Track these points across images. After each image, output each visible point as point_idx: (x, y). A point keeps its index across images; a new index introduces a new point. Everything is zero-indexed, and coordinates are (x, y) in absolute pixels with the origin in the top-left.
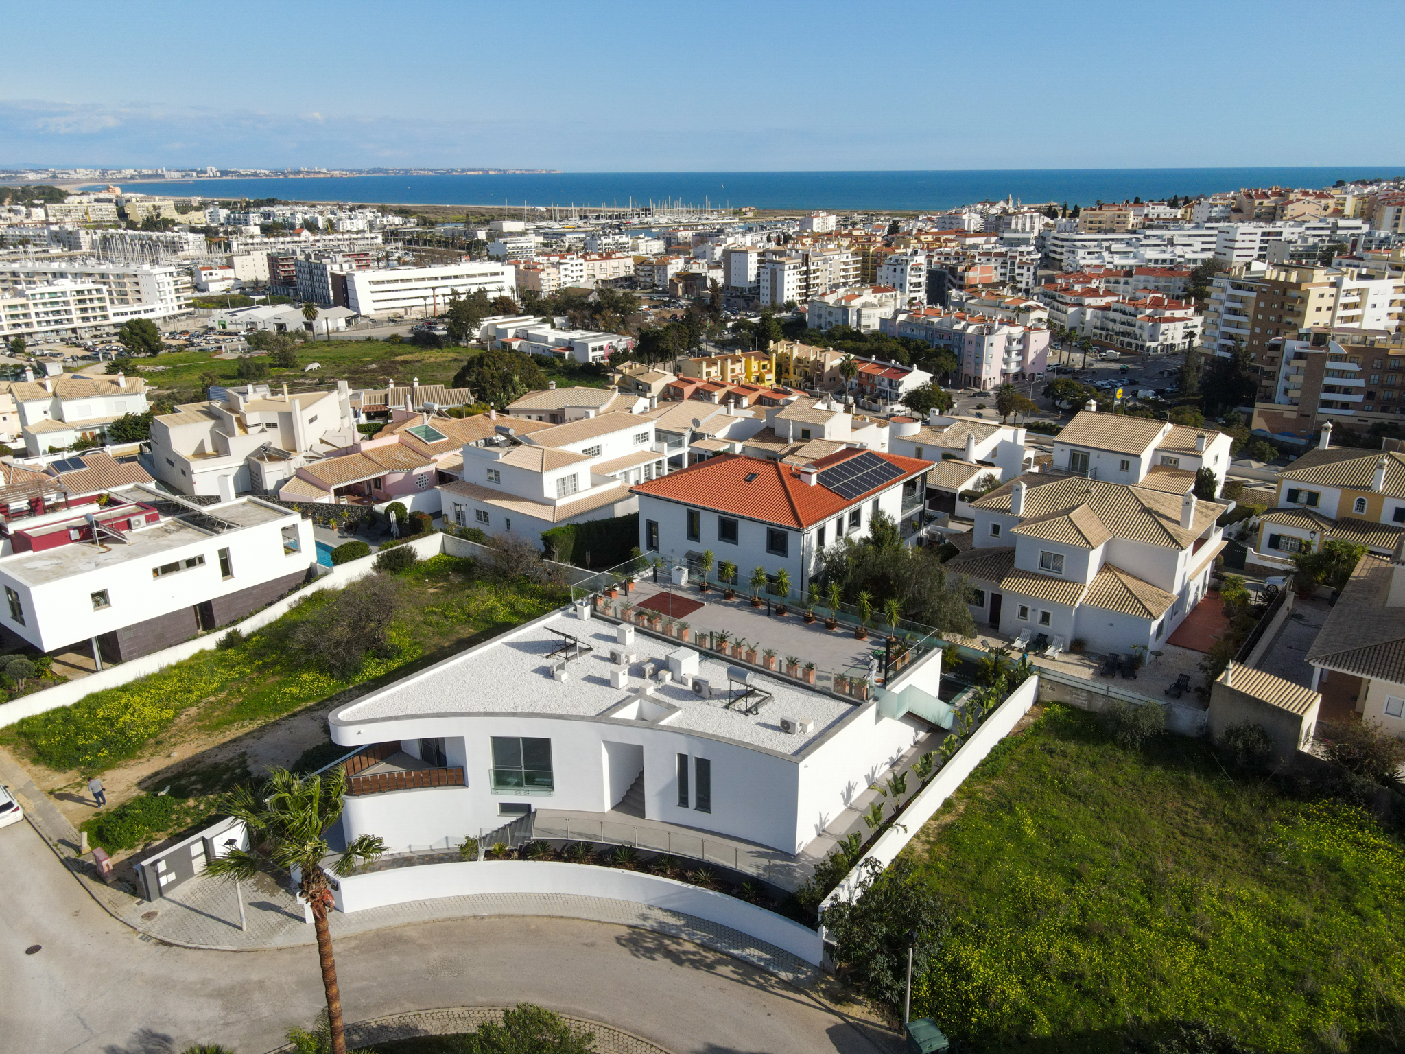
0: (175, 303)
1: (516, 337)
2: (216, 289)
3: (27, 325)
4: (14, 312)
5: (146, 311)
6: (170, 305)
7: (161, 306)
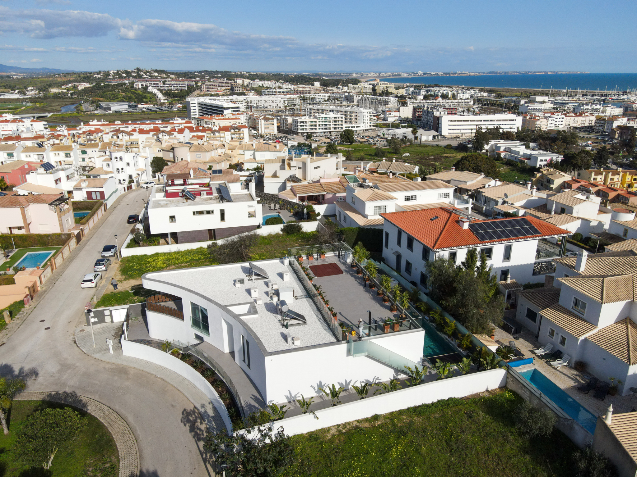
0: (369, 124)
1: (505, 151)
2: (391, 120)
3: (315, 129)
4: (312, 124)
5: (357, 127)
6: (366, 125)
7: (363, 125)
